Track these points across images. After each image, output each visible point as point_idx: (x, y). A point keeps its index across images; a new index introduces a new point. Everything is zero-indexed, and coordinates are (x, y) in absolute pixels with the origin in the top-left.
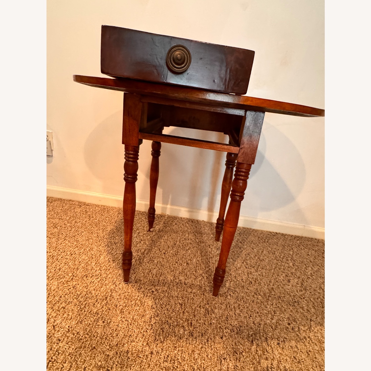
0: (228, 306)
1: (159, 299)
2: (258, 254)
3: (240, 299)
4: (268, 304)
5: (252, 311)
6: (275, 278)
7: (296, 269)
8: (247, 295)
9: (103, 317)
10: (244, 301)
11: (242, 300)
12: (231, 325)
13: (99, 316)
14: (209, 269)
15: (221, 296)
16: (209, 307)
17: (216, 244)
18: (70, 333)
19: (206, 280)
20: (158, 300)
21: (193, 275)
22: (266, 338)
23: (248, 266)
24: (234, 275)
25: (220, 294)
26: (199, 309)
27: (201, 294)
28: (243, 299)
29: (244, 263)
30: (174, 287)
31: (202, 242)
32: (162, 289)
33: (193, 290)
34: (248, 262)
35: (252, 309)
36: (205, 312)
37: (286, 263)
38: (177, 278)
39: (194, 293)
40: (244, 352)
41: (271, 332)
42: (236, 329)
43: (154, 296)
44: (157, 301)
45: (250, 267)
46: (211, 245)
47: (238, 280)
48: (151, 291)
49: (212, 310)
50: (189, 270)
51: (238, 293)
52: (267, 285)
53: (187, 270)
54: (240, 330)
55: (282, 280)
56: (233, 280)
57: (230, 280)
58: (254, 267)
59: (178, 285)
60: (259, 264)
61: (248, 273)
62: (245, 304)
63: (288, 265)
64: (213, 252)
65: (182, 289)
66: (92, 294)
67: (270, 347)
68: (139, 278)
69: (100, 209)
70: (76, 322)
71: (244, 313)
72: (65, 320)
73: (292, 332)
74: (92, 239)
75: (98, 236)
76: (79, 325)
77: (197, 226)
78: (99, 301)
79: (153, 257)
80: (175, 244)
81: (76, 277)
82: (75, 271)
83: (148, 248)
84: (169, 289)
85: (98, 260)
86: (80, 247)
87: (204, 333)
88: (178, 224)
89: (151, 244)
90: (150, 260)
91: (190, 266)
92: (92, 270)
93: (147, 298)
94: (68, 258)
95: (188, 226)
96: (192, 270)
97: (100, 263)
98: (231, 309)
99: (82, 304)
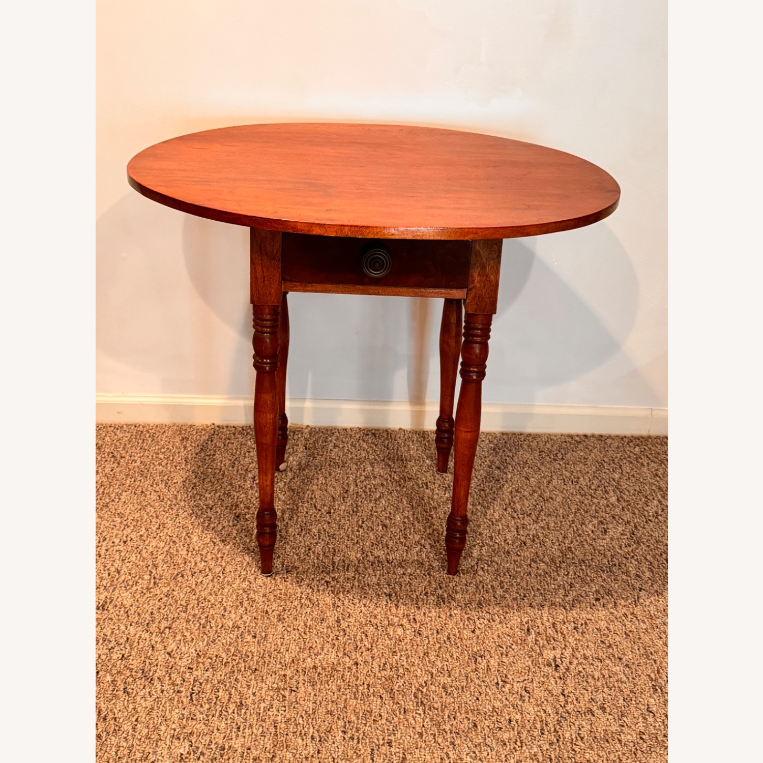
0: (480, 587)
1: (344, 591)
2: (539, 488)
3: (502, 574)
4: (558, 575)
5: (527, 589)
6: (575, 529)
7: (623, 508)
8: (517, 565)
9: (249, 631)
10: (510, 576)
11: (507, 573)
12: (487, 612)
13: (242, 630)
14: (434, 530)
15: (464, 574)
16: (443, 592)
17: (440, 478)
18: (202, 658)
19: (429, 550)
20: (343, 593)
21: (400, 545)
22: (554, 624)
23: (518, 515)
24: (488, 535)
25: (463, 570)
26: (425, 597)
27: (424, 574)
28: (508, 573)
29: (509, 510)
30: (369, 570)
31: (407, 479)
32: (344, 575)
33: (406, 570)
34: (518, 506)
35: (527, 586)
36: (438, 600)
37: (602, 498)
38: (369, 554)
39: (410, 575)
40: (514, 644)
41: (562, 614)
42: (497, 618)
43: (332, 589)
44: (342, 595)
45: (521, 516)
46: (430, 482)
47: (497, 541)
48: (323, 582)
49: (450, 596)
50: (391, 537)
51: (497, 564)
52: (557, 544)
53: (387, 538)
54: (505, 618)
55: (590, 532)
56: (486, 543)
57: (481, 544)
58: (531, 514)
59: (374, 566)
60: (542, 507)
61: (518, 526)
62: (513, 579)
63: (605, 502)
64: (436, 497)
65: (385, 571)
66: (209, 601)
67: (560, 634)
68: (292, 563)
69: (129, 435)
70: (205, 643)
71: (511, 593)
72: (182, 644)
73: (602, 611)
74: (151, 506)
75: (161, 498)
76: (213, 646)
77: (390, 445)
78: (230, 609)
79: (305, 524)
80: (347, 491)
81: (160, 580)
82: (152, 570)
83: (288, 506)
84: (359, 574)
85: (188, 545)
86: (134, 526)
87: (441, 629)
88: (341, 446)
89: (292, 499)
90: (302, 530)
91: (391, 529)
92: (188, 564)
93: (321, 593)
94: (122, 549)
95: (366, 447)
96: (398, 537)
97: (197, 548)
98: (486, 590)
99: (200, 618)
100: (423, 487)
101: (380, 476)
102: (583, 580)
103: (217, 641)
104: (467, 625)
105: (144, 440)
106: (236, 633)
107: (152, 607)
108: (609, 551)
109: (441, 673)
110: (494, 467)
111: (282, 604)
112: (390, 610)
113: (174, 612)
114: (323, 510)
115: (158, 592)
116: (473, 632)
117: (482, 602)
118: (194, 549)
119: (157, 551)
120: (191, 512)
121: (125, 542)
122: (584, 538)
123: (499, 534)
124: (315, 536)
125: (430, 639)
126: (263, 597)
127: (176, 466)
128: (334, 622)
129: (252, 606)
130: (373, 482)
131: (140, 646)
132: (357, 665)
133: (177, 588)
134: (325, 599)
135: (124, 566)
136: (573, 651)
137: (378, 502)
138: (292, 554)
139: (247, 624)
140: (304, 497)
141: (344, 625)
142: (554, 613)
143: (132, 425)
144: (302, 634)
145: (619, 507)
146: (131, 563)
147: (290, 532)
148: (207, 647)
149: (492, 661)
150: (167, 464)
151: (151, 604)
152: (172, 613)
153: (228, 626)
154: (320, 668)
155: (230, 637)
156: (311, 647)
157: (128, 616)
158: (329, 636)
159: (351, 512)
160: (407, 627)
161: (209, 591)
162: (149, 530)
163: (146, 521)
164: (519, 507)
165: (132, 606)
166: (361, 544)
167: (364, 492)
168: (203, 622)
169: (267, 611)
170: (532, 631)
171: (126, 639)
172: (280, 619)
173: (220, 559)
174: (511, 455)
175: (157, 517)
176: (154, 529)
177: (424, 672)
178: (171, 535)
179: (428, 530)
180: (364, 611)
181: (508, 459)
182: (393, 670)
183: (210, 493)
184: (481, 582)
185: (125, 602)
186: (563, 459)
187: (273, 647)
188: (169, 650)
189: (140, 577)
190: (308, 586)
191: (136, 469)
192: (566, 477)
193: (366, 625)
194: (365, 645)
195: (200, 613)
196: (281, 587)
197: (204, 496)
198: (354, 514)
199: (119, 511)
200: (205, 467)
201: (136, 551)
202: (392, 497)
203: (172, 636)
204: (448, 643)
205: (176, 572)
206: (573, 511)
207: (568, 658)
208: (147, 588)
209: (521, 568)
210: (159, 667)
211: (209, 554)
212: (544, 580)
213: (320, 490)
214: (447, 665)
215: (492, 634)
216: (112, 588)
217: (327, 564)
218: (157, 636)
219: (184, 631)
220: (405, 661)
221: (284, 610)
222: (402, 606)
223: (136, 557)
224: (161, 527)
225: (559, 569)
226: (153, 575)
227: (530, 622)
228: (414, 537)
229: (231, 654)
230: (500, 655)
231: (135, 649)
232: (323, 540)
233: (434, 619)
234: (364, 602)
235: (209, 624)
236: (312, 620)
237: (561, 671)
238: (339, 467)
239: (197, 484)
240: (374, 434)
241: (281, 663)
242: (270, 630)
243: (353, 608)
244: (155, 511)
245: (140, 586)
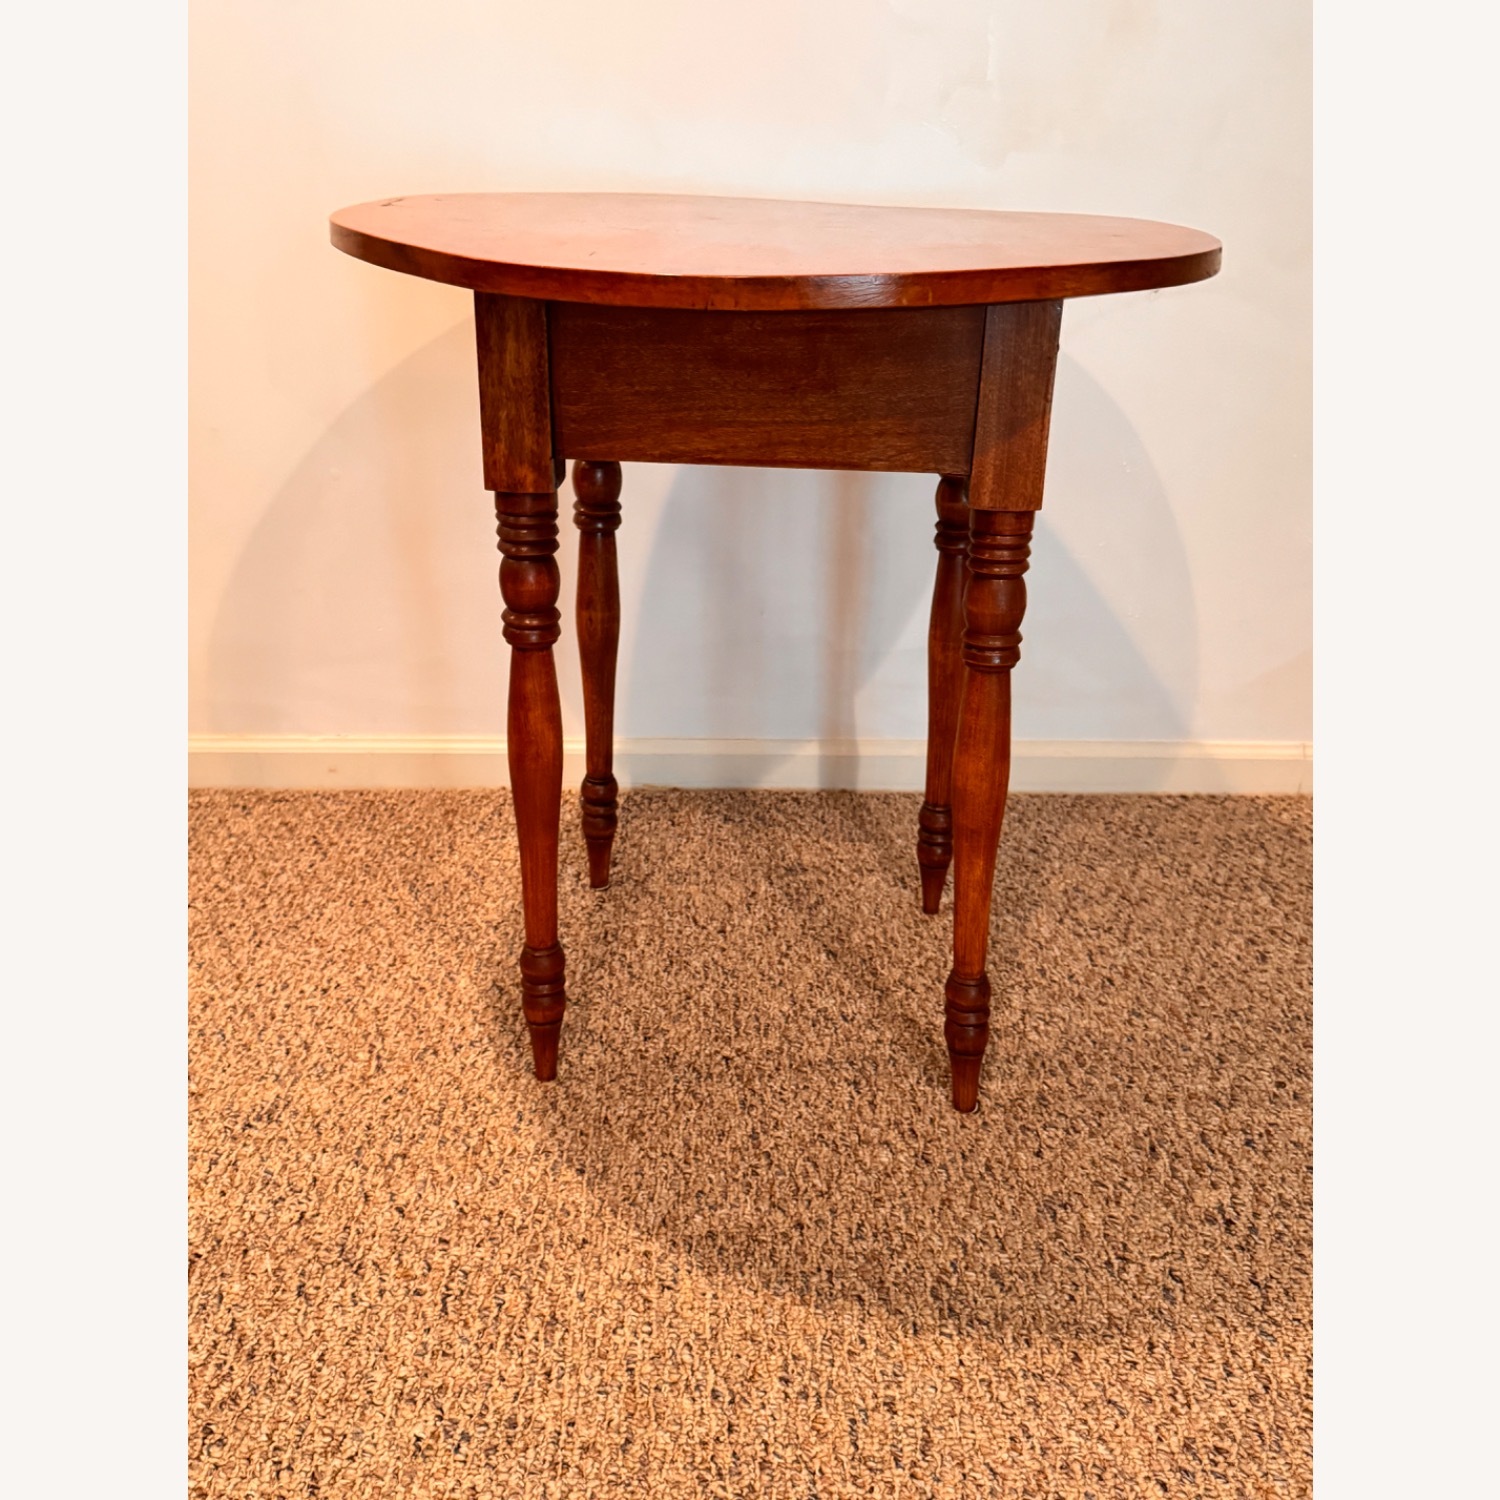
0: (1038, 1065)
2: (1118, 883)
4: (1190, 1039)
5: (1133, 1068)
6: (1204, 954)
7: (1286, 915)
8: (1103, 1022)
9: (569, 1160)
10: (1094, 1043)
11: (1086, 1038)
12: (1060, 1114)
13: (556, 1157)
18: (470, 1217)
20: (760, 1080)
22: (1203, 1135)
23: (1085, 930)
24: (1036, 967)
25: (997, 1030)
27: (920, 1041)
28: (1089, 1036)
29: (1067, 921)
30: (808, 1035)
32: (760, 1045)
34: (1084, 916)
35: (1132, 1062)
37: (1242, 898)
40: (1130, 1178)
41: (1216, 1115)
42: (1083, 1125)
43: (738, 1071)
44: (757, 1082)
45: (1093, 932)
48: (719, 1058)
51: (1064, 1020)
52: (1175, 981)
54: (1100, 1125)
55: (1234, 959)
56: (1035, 982)
58: (1111, 928)
61: (1090, 951)
62: (1101, 1049)
63: (1250, 905)
65: (841, 1036)
66: (488, 1101)
67: (1220, 1156)
68: (654, 1023)
69: (347, 808)
70: (477, 1186)
71: (1104, 1076)
72: (429, 1189)
73: (1295, 1107)
74: (381, 926)
75: (402, 911)
76: (494, 1192)
77: (827, 817)
78: (531, 1117)
79: (678, 952)
80: (754, 893)
81: (389, 1060)
82: (375, 1043)
83: (643, 922)
84: (790, 1042)
85: (449, 993)
86: (345, 962)
87: (971, 1151)
88: (737, 820)
89: (650, 908)
90: (671, 963)
91: (845, 959)
92: (447, 1028)
93: (715, 1080)
94: (317, 1004)
95: (784, 821)
96: (860, 972)
97: (466, 1000)
98: (1051, 1071)
99: (468, 1135)
100: (896, 885)
101: (814, 867)
102: (1243, 1049)
103: (502, 1181)
104: (1024, 1141)
105: (374, 816)
106: (542, 1164)
107: (369, 1115)
108: (1280, 992)
109: (984, 1243)
110: (1025, 850)
111: (637, 1103)
112: (860, 1114)
113: (415, 1124)
114: (710, 928)
115: (385, 1084)
116: (1038, 1154)
117: (1046, 1094)
118: (460, 1002)
119: (387, 1007)
120: (457, 934)
121: (325, 991)
122: (1226, 969)
123: (1057, 964)
124: (698, 973)
125: (952, 1172)
126: (597, 1090)
127: (431, 857)
128: (745, 1138)
129: (575, 1110)
130: (802, 877)
131: (340, 1195)
132: (802, 1228)
133: (425, 1076)
134: (725, 1092)
135: (319, 1036)
136: (1256, 1190)
137: (814, 912)
138: (654, 1006)
139: (565, 1146)
140: (673, 905)
141: (767, 1143)
142: (1200, 1114)
143: (354, 792)
144: (682, 1165)
145: (1277, 914)
146: (335, 1030)
147: (649, 967)
148: (480, 1195)
149: (1090, 1216)
150: (415, 853)
151: (368, 1109)
152: (411, 1126)
153: (526, 1150)
154: (723, 1237)
155: (529, 1173)
156: (701, 1192)
157: (320, 1133)
158: (738, 1167)
159: (765, 930)
160: (899, 1146)
161: (489, 1082)
162: (375, 967)
163: (369, 953)
164: (1086, 917)
165: (328, 1112)
166: (789, 987)
167: (787, 894)
168: (473, 1142)
169: (606, 1118)
170: (1161, 1150)
171: (310, 1181)
172: (634, 1134)
173: (511, 1020)
174: (1053, 829)
175: (391, 944)
176: (384, 965)
177: (946, 1243)
178: (416, 976)
179: (916, 959)
180: (805, 1114)
181: (1048, 835)
182: (880, 1238)
183: (494, 902)
184: (1036, 1054)
185: (315, 1106)
186: (1150, 834)
187: (620, 1192)
188: (400, 1202)
189: (349, 1057)
190: (689, 1067)
191: (357, 863)
192: (1165, 864)
193: (813, 1142)
194: (814, 1186)
195: (469, 1124)
196: (634, 1070)
197: (483, 907)
198: (771, 933)
199: (317, 936)
200: (487, 857)
201: (345, 1007)
202: (840, 902)
203: (407, 1172)
204: (989, 1178)
205: (423, 1046)
206: (1193, 922)
207: (1249, 1204)
208: (363, 1077)
209: (1112, 1027)
210: (377, 1238)
211: (491, 1010)
212: (1164, 1049)
213: (703, 892)
214: (994, 1227)
215: (1080, 1159)
216: (292, 1078)
217: (723, 1023)
218: (376, 1172)
219: (435, 1162)
220: (903, 1218)
221: (642, 1116)
222: (885, 1106)
223: (345, 1017)
224: (397, 963)
225: (1188, 1028)
226: (375, 1051)
227: (1153, 1132)
228: (890, 972)
229: (532, 1209)
230: (1104, 1202)
231: (329, 1202)
232: (713, 980)
233: (952, 1132)
234: (805, 1098)
235: (486, 1146)
236: (700, 1135)
237: (1239, 1234)
238: (735, 854)
239: (471, 886)
240: (796, 800)
241: (637, 1226)
242: (612, 1157)
243: (783, 1109)
244: (388, 935)
245: (349, 1074)
